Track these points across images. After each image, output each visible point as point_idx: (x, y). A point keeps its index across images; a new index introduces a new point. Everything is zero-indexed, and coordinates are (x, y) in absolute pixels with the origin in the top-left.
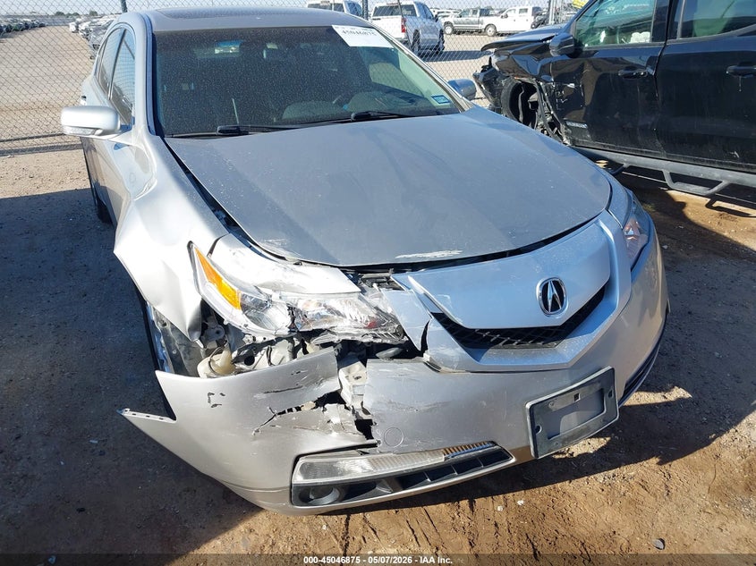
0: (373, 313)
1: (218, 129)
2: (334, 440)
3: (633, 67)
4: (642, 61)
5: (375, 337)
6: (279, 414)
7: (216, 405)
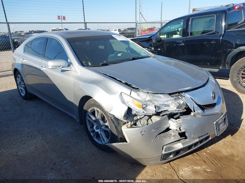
0: (178, 105)
1: (101, 64)
2: (172, 139)
3: (178, 43)
4: (181, 42)
5: (178, 111)
6: (158, 135)
7: (143, 135)
